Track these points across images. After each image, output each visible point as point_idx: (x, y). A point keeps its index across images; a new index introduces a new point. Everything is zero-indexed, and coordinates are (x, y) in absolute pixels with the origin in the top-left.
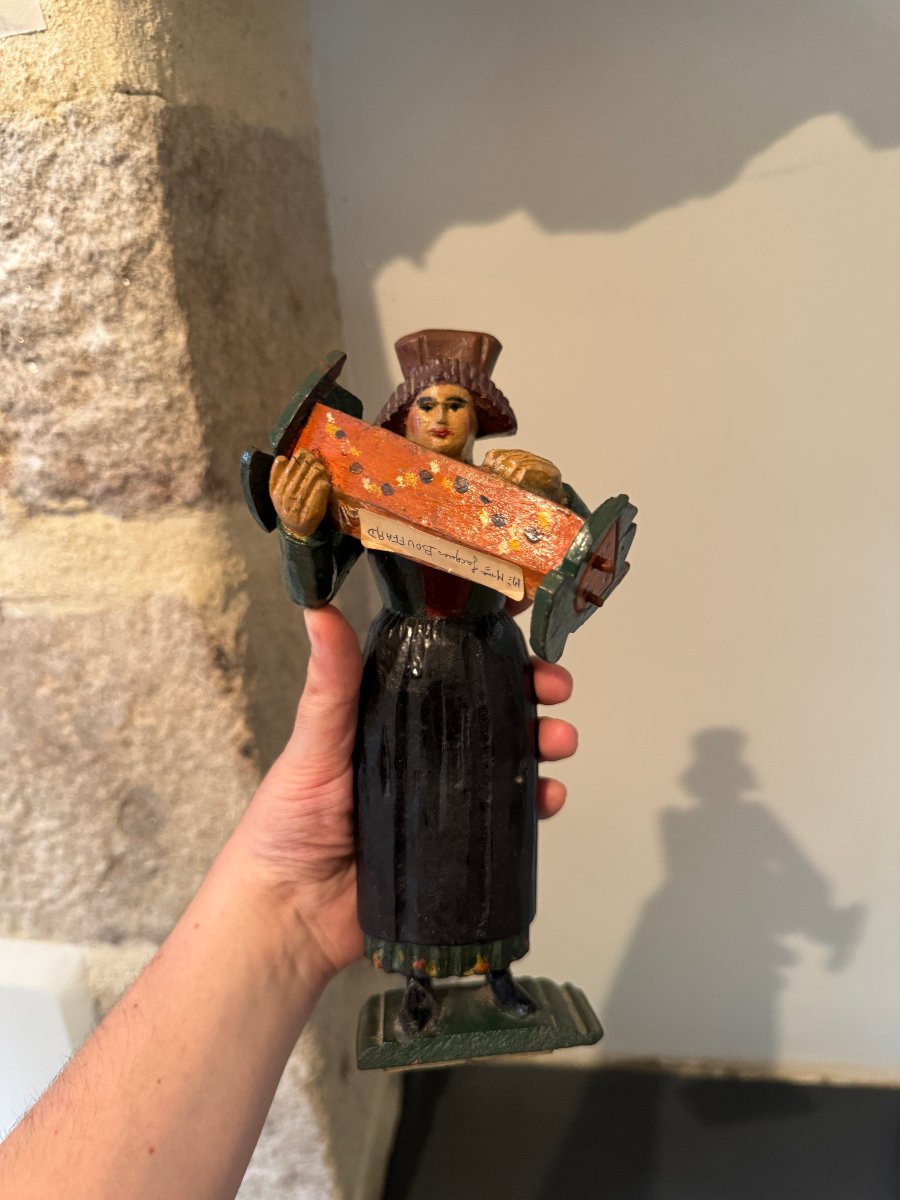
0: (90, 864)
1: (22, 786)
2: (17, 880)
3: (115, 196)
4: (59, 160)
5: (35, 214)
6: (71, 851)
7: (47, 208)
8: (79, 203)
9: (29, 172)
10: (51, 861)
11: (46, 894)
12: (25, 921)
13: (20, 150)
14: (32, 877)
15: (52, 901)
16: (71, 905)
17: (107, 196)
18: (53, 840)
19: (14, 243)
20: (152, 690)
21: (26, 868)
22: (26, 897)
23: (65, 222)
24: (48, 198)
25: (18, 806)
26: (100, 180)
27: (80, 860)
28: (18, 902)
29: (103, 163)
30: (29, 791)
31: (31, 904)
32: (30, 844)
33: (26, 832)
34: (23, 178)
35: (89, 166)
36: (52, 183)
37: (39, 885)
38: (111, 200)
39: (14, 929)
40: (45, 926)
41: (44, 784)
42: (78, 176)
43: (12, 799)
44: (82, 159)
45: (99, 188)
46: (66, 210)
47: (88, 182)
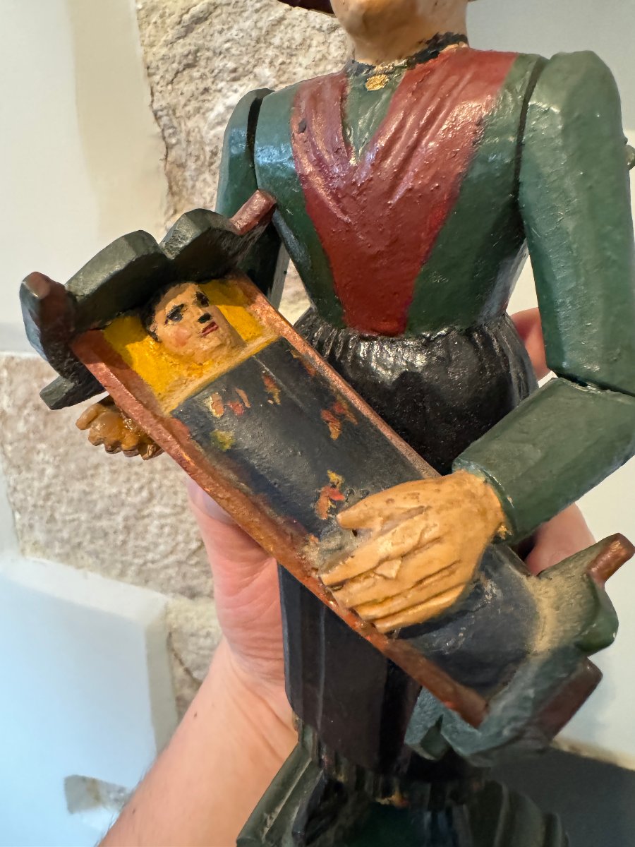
0: (187, 542)
1: (151, 481)
2: (131, 544)
3: (324, 58)
4: (286, 22)
5: (259, 62)
6: (175, 530)
7: (267, 61)
8: (294, 59)
9: (261, 29)
10: (160, 535)
11: (150, 556)
12: (131, 571)
13: (257, 11)
14: (144, 544)
15: (153, 562)
16: (167, 567)
17: (319, 56)
18: (163, 521)
19: (236, 85)
21: (142, 535)
22: (135, 555)
23: (280, 73)
24: (271, 52)
25: (145, 494)
26: (314, 43)
27: (180, 538)
28: (129, 558)
29: (320, 30)
30: (155, 485)
31: (138, 561)
32: (147, 521)
33: (146, 512)
34: (254, 34)
35: (309, 29)
36: (276, 41)
37: (147, 549)
38: (320, 60)
39: (122, 575)
40: (145, 577)
41: (166, 482)
42: (298, 37)
43: (141, 488)
44: (304, 24)
45: (313, 50)
46: (283, 63)
47: (305, 44)
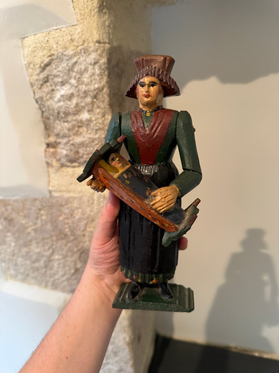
0: (70, 270)
1: (52, 245)
2: (48, 273)
3: (94, 74)
4: (78, 63)
5: (70, 78)
6: (64, 266)
7: (73, 77)
8: (83, 76)
9: (69, 66)
10: (59, 268)
11: (56, 277)
12: (50, 284)
13: (67, 60)
14: (53, 272)
15: (58, 279)
16: (63, 281)
17: (91, 74)
18: (60, 261)
19: (63, 87)
20: (93, 220)
21: (51, 269)
22: (51, 277)
23: (78, 82)
24: (74, 74)
25: (51, 251)
26: (90, 69)
27: (67, 268)
28: (48, 278)
29: (91, 64)
30: (54, 246)
31: (52, 279)
32: (53, 262)
33: (52, 258)
34: (67, 68)
35: (87, 65)
36: (76, 70)
37: (55, 274)
39: (46, 286)
40: (55, 286)
41: (59, 245)
42: (83, 68)
43: (49, 249)
44: (85, 63)
45: (89, 72)
46: (79, 78)
47: (86, 70)
